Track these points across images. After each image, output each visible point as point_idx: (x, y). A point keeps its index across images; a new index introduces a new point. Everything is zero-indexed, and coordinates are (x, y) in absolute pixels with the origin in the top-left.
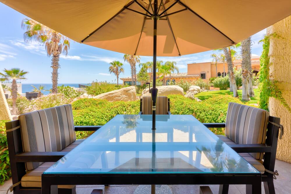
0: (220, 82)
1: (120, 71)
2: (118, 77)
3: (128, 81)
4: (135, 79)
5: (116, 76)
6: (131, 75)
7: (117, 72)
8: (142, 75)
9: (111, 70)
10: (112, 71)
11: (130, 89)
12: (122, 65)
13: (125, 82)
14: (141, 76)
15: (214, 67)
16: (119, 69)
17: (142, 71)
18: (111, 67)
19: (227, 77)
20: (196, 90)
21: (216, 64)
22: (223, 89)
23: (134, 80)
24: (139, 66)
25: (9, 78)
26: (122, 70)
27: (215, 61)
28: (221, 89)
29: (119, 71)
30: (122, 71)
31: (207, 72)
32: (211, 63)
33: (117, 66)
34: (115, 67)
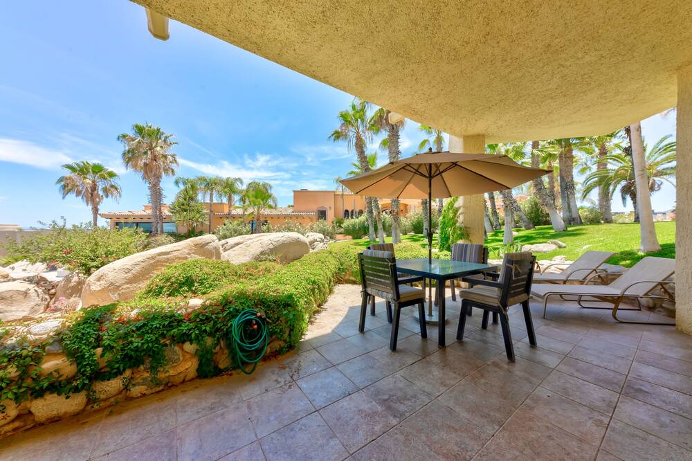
0: (354, 226)
3: (131, 221)
5: (90, 207)
7: (92, 197)
8: (188, 208)
10: (70, 190)
11: (208, 241)
12: (112, 175)
15: (340, 199)
16: (102, 187)
17: (187, 197)
18: (69, 178)
19: (363, 218)
20: (318, 239)
21: (343, 195)
22: (357, 238)
26: (111, 189)
27: (341, 190)
28: (354, 238)
29: (101, 193)
30: (113, 194)
31: (328, 209)
32: (334, 192)
33: (92, 176)
34: (89, 180)
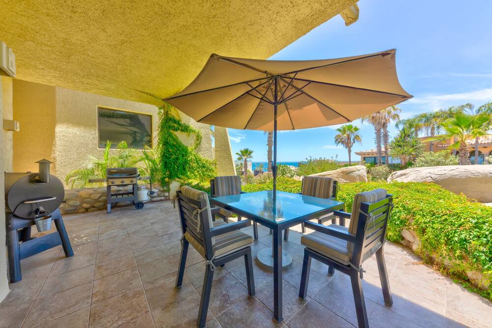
1: (354, 140)
2: (350, 151)
3: (371, 155)
4: (386, 152)
6: (376, 145)
8: (402, 144)
9: (338, 140)
10: (339, 142)
12: (356, 129)
13: (364, 158)
14: (400, 146)
16: (352, 137)
17: (403, 135)
18: (338, 136)
23: (383, 155)
24: (397, 126)
25: (243, 157)
26: (357, 138)
29: (352, 141)
30: (358, 141)
33: (348, 132)
34: (345, 135)
